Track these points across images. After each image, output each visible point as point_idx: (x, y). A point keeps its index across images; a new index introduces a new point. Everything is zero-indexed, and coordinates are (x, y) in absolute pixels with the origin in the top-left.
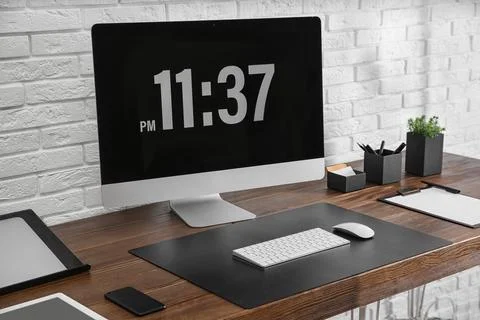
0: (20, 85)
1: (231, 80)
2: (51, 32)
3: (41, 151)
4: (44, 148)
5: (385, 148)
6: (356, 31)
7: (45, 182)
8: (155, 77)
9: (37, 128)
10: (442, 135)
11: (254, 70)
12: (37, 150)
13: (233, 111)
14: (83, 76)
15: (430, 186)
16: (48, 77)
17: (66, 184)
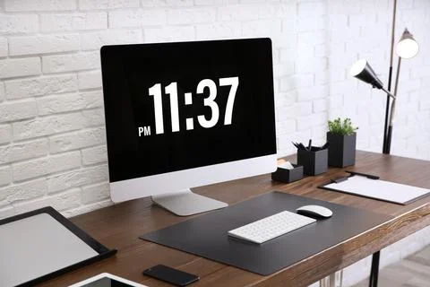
0: (33, 100)
1: (207, 91)
2: (57, 53)
3: (49, 156)
4: (52, 154)
5: (313, 145)
7: (51, 183)
8: (150, 89)
9: (46, 136)
10: (355, 133)
12: (46, 155)
13: (208, 118)
14: (81, 90)
15: (353, 174)
16: (54, 92)
17: (68, 185)
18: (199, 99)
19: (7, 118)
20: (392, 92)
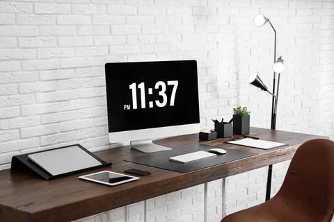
0: (70, 90)
1: (160, 88)
3: (77, 120)
4: (79, 119)
5: (224, 121)
6: (206, 68)
8: (130, 86)
9: (77, 109)
10: (249, 116)
11: (170, 83)
13: (161, 101)
14: (94, 87)
15: (245, 137)
16: (81, 87)
17: (87, 136)
18: (156, 92)
19: (58, 99)
20: (275, 95)
